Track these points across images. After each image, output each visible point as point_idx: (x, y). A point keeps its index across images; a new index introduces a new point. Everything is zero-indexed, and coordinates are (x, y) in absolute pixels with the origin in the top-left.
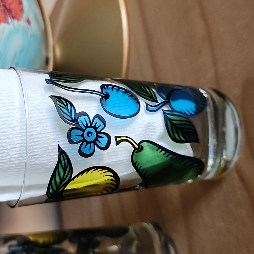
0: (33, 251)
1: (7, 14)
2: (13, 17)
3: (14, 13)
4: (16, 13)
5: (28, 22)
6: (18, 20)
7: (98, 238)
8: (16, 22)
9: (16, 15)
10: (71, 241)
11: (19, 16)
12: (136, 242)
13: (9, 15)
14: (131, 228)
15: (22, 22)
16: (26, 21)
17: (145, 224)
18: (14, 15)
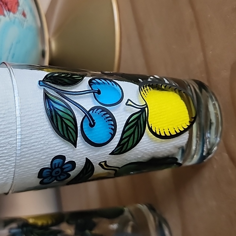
0: (32, 233)
1: (3, 6)
2: (9, 10)
3: (9, 6)
4: (12, 6)
5: (24, 15)
6: (14, 13)
7: (95, 220)
8: (11, 14)
9: (12, 8)
10: (68, 222)
11: (14, 9)
12: (131, 223)
13: (5, 7)
14: (126, 209)
15: (18, 15)
16: (22, 13)
17: (140, 206)
18: (10, 8)
